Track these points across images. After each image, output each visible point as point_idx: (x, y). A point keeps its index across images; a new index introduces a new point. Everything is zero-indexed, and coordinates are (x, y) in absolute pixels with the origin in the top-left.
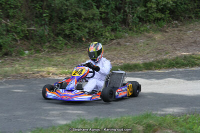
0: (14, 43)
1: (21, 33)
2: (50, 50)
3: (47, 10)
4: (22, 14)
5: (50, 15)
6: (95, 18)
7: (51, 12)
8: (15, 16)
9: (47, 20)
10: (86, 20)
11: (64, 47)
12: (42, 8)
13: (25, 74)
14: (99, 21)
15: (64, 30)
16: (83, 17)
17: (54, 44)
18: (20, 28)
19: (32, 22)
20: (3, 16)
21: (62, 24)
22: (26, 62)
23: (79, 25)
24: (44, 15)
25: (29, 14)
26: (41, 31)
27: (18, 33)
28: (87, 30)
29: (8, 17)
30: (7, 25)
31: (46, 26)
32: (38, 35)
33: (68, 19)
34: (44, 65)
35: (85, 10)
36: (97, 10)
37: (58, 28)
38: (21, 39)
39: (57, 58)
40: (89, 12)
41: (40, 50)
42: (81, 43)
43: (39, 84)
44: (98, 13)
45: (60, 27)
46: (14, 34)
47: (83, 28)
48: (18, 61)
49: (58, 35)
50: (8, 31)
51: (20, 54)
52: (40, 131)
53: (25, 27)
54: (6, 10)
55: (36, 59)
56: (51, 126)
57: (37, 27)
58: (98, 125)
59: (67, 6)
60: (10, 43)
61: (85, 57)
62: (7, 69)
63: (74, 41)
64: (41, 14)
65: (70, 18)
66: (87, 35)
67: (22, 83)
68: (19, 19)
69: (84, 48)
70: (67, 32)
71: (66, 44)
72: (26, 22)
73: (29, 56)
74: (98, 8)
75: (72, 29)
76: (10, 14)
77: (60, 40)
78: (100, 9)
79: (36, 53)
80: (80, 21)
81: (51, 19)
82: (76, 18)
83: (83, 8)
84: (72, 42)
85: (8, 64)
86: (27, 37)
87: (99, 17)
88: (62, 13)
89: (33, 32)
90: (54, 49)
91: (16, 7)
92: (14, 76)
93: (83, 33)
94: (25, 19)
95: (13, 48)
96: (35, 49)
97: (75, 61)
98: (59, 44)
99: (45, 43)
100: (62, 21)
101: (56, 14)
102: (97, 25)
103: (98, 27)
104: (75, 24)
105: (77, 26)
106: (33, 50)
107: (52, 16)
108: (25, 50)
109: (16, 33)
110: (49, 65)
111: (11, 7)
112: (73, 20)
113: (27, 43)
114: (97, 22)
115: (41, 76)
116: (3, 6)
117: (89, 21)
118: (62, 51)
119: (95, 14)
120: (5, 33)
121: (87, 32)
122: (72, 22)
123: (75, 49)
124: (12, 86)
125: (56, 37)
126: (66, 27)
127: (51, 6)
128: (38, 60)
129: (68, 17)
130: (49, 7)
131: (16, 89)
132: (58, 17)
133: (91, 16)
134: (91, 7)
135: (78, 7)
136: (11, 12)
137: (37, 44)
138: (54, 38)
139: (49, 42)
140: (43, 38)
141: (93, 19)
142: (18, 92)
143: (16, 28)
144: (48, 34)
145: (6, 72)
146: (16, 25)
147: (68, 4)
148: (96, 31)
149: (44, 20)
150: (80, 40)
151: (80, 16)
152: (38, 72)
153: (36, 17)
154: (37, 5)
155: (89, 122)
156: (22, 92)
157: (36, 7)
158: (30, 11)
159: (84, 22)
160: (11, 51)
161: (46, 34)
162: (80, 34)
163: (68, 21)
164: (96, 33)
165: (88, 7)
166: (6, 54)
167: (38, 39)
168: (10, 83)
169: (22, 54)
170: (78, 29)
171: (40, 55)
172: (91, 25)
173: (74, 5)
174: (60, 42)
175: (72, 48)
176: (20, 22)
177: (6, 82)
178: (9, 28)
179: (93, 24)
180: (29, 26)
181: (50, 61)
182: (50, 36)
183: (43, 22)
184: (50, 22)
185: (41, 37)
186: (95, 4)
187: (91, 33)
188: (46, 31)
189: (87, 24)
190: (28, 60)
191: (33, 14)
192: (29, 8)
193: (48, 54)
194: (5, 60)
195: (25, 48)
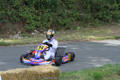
0: (72, 22)
1: (76, 17)
2: (91, 26)
3: (90, 4)
4: (76, 7)
5: (91, 7)
6: (116, 9)
7: (92, 5)
8: (72, 8)
9: (89, 10)
10: (111, 10)
11: (99, 25)
12: (87, 4)
13: (78, 40)
14: (118, 10)
15: (99, 16)
16: (109, 8)
17: (94, 23)
18: (75, 15)
19: (82, 11)
20: (66, 8)
21: (98, 12)
22: (78, 33)
23: (107, 13)
24: (88, 7)
25: (80, 7)
26: (86, 16)
27: (74, 17)
28: (111, 15)
29: (69, 8)
30: (68, 13)
31: (89, 13)
32: (85, 18)
33: (101, 9)
34: (88, 35)
35: (111, 4)
36: (117, 4)
37: (96, 15)
38: (75, 21)
39: (95, 31)
40: (113, 5)
41: (86, 26)
42: (108, 23)
43: (85, 45)
44: (118, 6)
45: (97, 14)
46: (72, 17)
47: (109, 15)
48: (74, 32)
49: (95, 18)
50: (68, 16)
51: (75, 28)
52: (86, 70)
53: (78, 14)
54: (68, 4)
55: (84, 31)
56: (92, 68)
57: (84, 14)
58: (118, 67)
59: (100, 2)
60: (69, 22)
61: (110, 30)
62: (68, 36)
63: (105, 21)
64: (87, 7)
65: (102, 9)
66: (111, 18)
67: (76, 44)
68: (75, 10)
69: (110, 25)
70: (101, 17)
71: (100, 23)
72: (78, 11)
73: (80, 30)
74: (118, 4)
75: (103, 15)
76: (70, 7)
77: (97, 21)
78: (119, 4)
79: (84, 28)
80: (108, 10)
81: (92, 9)
82: (106, 9)
83: (109, 4)
84: (103, 22)
85: (69, 34)
86: (79, 19)
87: (118, 8)
88: (98, 6)
89: (82, 16)
90: (94, 26)
91: (73, 3)
92: (72, 41)
93: (109, 17)
94: (78, 10)
95: (71, 25)
96: (83, 26)
97: (105, 33)
98: (96, 23)
99: (88, 22)
100: (98, 10)
101: (94, 7)
102: (117, 13)
103: (118, 14)
104: (105, 12)
105: (106, 13)
106: (82, 27)
107: (92, 8)
108: (78, 27)
109: (73, 17)
110: (91, 35)
111: (70, 3)
112: (104, 10)
113: (79, 23)
114: (117, 11)
115: (86, 40)
116: (66, 2)
117: (112, 11)
118: (98, 27)
119: (116, 6)
120: (67, 17)
121: (111, 17)
122: (103, 11)
123: (105, 26)
124: (71, 46)
125: (94, 19)
126: (100, 14)
127: (92, 2)
128: (85, 32)
129: (101, 8)
130: (91, 3)
131: (73, 48)
132: (96, 8)
133: (114, 8)
134: (113, 3)
135: (107, 3)
136: (70, 6)
137: (84, 23)
138: (93, 20)
139: (91, 22)
140: (88, 20)
141: (115, 9)
142: (74, 49)
143: (73, 14)
144: (90, 18)
145: (68, 38)
146: (73, 13)
147: (101, 1)
148: (116, 16)
149: (88, 10)
150: (108, 21)
151: (107, 8)
152: (85, 38)
153: (84, 8)
154: (85, 2)
155: (113, 65)
156: (76, 49)
157: (84, 3)
158: (81, 5)
159: (110, 11)
160: (70, 27)
161: (89, 17)
162: (108, 17)
163: (101, 10)
164: (117, 17)
165: (112, 3)
166: (68, 29)
167: (85, 20)
168: (70, 44)
169: (76, 29)
170: (106, 15)
171: (86, 29)
172: (113, 13)
173: (104, 1)
174: (97, 22)
175: (103, 25)
176: (75, 11)
177: (67, 44)
178: (69, 15)
179: (115, 12)
180: (80, 13)
181: (92, 32)
182: (91, 19)
183: (87, 11)
184: (91, 11)
185: (86, 19)
186: (116, 1)
187: (114, 17)
188: (89, 16)
189: (111, 12)
190: (79, 32)
191: (82, 7)
192: (80, 3)
193: (90, 28)
194: (67, 32)
195: (78, 25)
